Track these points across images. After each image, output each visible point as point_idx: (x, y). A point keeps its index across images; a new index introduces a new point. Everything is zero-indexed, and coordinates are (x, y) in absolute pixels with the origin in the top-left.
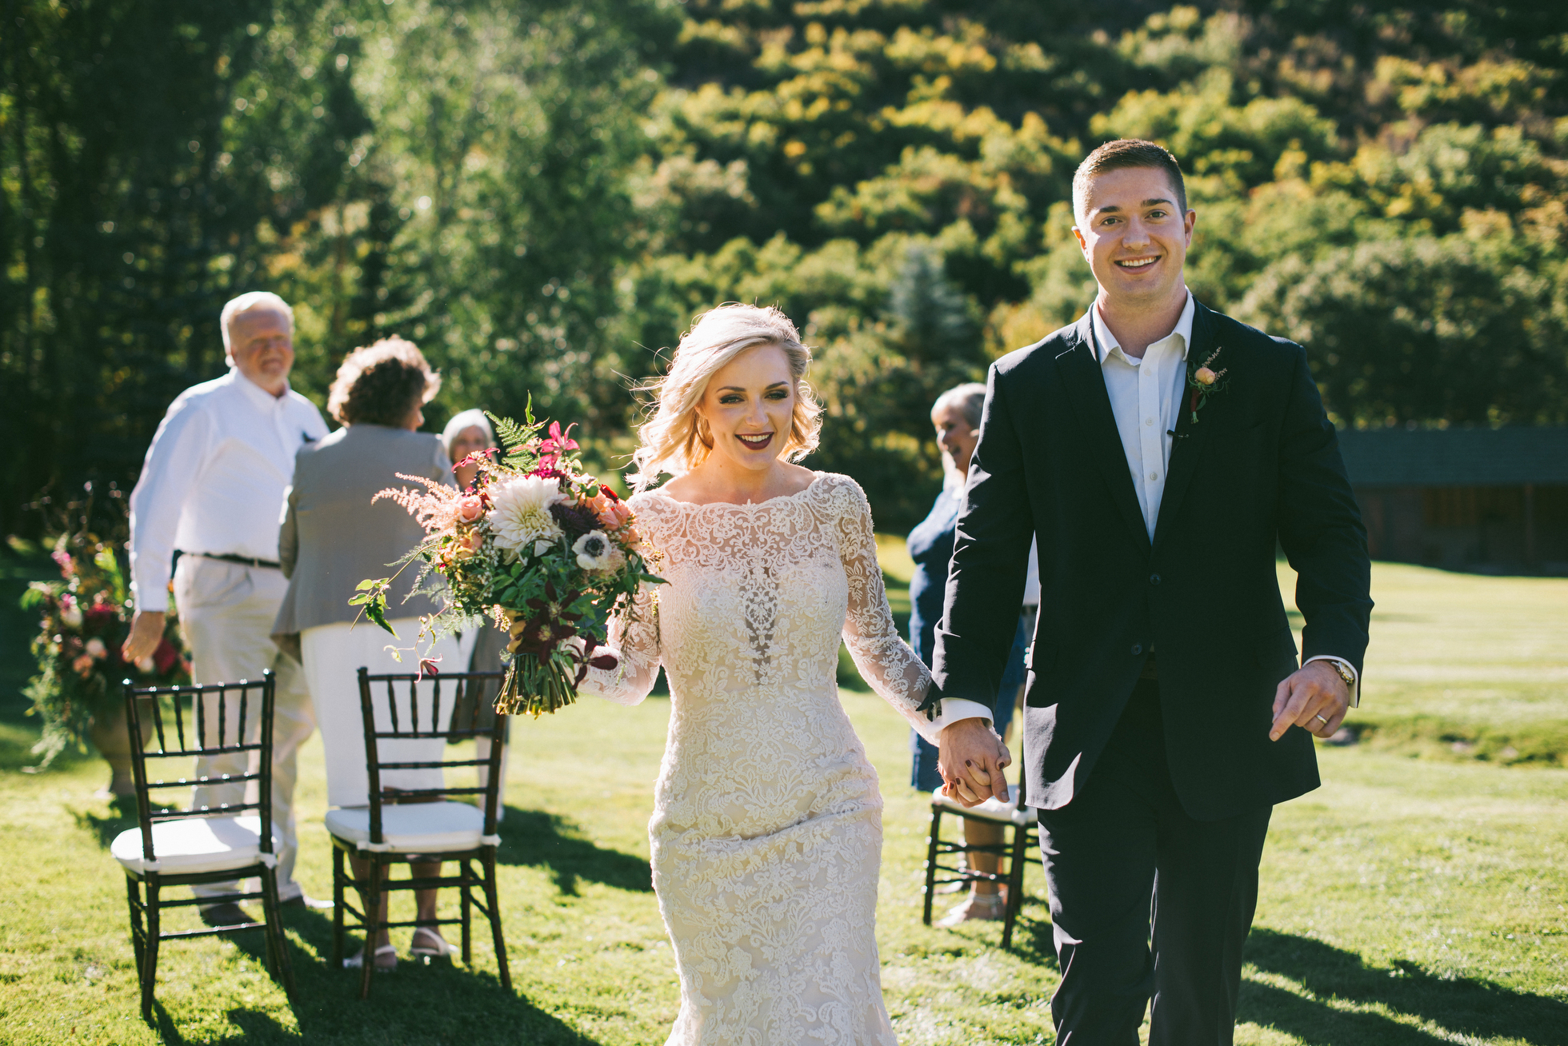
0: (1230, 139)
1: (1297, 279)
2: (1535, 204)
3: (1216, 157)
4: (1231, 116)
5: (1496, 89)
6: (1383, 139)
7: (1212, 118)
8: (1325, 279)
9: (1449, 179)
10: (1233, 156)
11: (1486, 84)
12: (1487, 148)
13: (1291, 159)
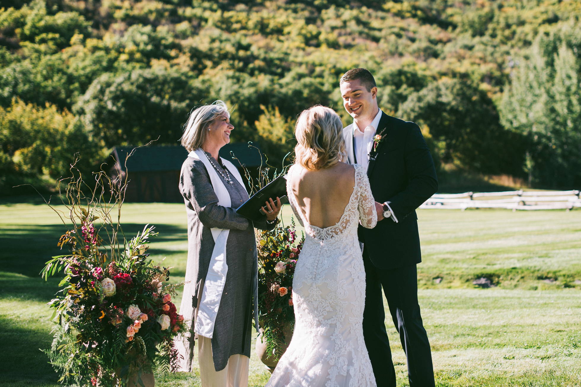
0: (48, 29)
1: (108, 85)
2: (177, 57)
3: (44, 35)
4: (49, 19)
5: (151, 12)
6: (111, 30)
7: (41, 20)
8: (120, 84)
9: (142, 46)
10: (50, 35)
11: (146, 10)
12: (153, 34)
13: (76, 37)
